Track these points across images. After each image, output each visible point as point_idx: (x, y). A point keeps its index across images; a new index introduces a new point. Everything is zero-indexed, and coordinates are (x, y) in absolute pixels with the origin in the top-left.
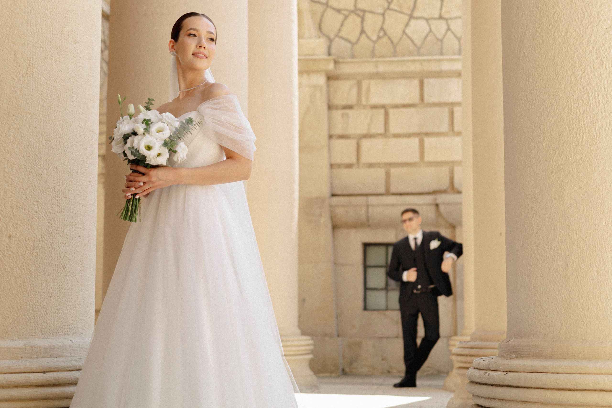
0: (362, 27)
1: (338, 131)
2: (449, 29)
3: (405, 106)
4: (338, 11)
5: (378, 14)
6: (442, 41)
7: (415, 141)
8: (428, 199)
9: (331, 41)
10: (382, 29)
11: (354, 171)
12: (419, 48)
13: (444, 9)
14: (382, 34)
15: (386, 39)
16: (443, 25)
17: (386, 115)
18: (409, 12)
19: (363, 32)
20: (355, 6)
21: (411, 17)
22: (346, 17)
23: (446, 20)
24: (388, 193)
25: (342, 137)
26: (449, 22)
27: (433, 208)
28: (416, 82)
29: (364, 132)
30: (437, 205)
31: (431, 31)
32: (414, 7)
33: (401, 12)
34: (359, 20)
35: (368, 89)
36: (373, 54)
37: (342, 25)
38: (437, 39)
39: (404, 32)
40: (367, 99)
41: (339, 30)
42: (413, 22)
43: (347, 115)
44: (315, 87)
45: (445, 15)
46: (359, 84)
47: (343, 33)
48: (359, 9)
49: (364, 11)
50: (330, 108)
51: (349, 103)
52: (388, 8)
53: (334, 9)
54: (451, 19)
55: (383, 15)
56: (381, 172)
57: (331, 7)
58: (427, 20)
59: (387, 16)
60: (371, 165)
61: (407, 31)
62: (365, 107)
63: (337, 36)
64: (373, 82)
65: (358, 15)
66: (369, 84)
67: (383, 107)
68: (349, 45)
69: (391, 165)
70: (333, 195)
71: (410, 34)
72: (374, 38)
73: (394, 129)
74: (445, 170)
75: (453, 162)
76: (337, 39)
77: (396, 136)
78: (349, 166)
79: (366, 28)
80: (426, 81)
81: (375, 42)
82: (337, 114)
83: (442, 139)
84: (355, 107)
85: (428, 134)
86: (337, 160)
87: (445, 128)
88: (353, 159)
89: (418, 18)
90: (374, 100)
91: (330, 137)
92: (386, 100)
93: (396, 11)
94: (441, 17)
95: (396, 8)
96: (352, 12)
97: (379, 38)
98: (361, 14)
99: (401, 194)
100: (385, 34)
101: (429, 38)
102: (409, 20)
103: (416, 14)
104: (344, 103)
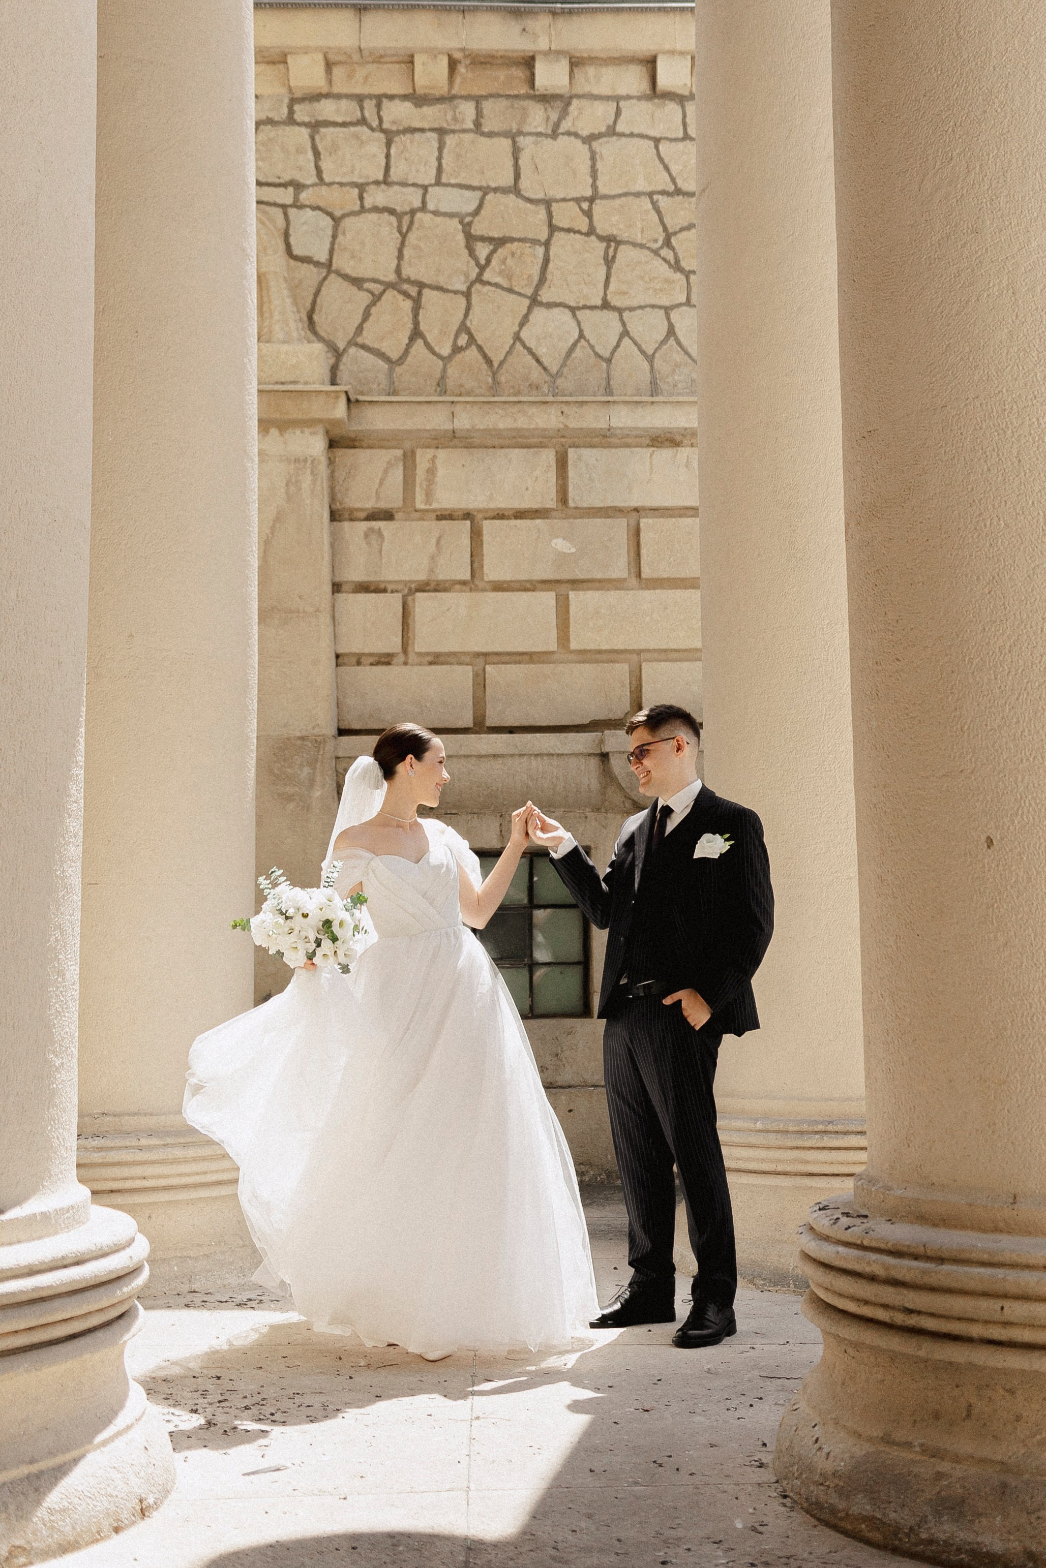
0: (416, 323)
1: (355, 574)
2: (625, 333)
3: (520, 514)
4: (357, 282)
5: (456, 292)
6: (609, 361)
7: (548, 598)
8: (582, 742)
9: (338, 355)
10: (463, 328)
11: (394, 672)
12: (554, 377)
13: (612, 287)
14: (463, 340)
15: (472, 354)
16: (609, 324)
17: (476, 535)
18: (529, 291)
19: (416, 334)
20: (398, 271)
21: (535, 301)
22: (376, 298)
23: (620, 311)
24: (480, 727)
25: (364, 588)
26: (626, 315)
27: (594, 763)
28: (548, 457)
29: (422, 576)
30: (604, 757)
31: (581, 335)
32: (542, 279)
33: (510, 290)
34: (408, 304)
35: (431, 471)
36: (441, 386)
37: (366, 315)
38: (597, 355)
39: (517, 337)
40: (429, 495)
41: (360, 329)
42: (539, 314)
43: (379, 533)
44: (299, 461)
45: (615, 301)
46: (409, 460)
47: (367, 338)
48: (408, 281)
49: (421, 285)
50: (335, 516)
51: (383, 505)
52: (479, 280)
53: (346, 277)
54: (631, 309)
55: (468, 295)
56: (463, 675)
57: (339, 274)
58: (573, 310)
59: (475, 299)
60: (436, 659)
61: (523, 335)
62: (423, 514)
63: (352, 343)
64: (442, 454)
65: (407, 295)
66: (433, 460)
67: (467, 516)
68: (383, 365)
69: (487, 657)
70: (342, 732)
71: (532, 344)
72: (446, 351)
73: (493, 571)
74: (622, 670)
75: (639, 652)
76: (352, 350)
77: (499, 587)
78: (385, 660)
79: (423, 327)
80: (572, 453)
81: (446, 360)
82: (355, 531)
83: (612, 596)
84: (398, 516)
85: (576, 584)
86: (353, 645)
87: (620, 568)
88: (393, 644)
89: (550, 305)
90: (446, 500)
91: (337, 587)
92: (476, 500)
93: (496, 285)
94: (606, 305)
95: (498, 280)
96: (389, 285)
97: (457, 349)
98: (413, 291)
99: (511, 730)
100: (472, 339)
101: (578, 352)
102: (530, 309)
103: (546, 295)
104: (370, 504)
